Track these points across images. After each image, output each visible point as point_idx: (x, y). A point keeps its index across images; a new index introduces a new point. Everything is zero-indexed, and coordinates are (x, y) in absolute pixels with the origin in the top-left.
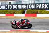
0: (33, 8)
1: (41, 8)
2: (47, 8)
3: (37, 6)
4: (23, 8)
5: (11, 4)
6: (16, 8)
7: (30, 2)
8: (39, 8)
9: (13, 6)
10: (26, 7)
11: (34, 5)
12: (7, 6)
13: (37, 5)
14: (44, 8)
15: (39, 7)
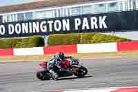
0: (64, 29)
1: (88, 28)
2: (105, 27)
3: (77, 22)
4: (38, 31)
5: (3, 22)
6: (18, 33)
8: (83, 28)
10: (45, 27)
11: (68, 20)
13: (76, 20)
14: (96, 27)
15: (82, 25)
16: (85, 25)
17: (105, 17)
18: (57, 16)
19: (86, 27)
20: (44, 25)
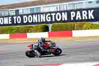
0: (63, 20)
2: (93, 18)
3: (73, 15)
5: (20, 14)
7: (57, 8)
8: (77, 19)
9: (24, 17)
10: (50, 18)
11: (66, 13)
12: (11, 18)
13: (72, 13)
14: (86, 18)
16: (79, 16)
17: (92, 11)
18: (58, 10)
19: (79, 18)
20: (49, 16)
